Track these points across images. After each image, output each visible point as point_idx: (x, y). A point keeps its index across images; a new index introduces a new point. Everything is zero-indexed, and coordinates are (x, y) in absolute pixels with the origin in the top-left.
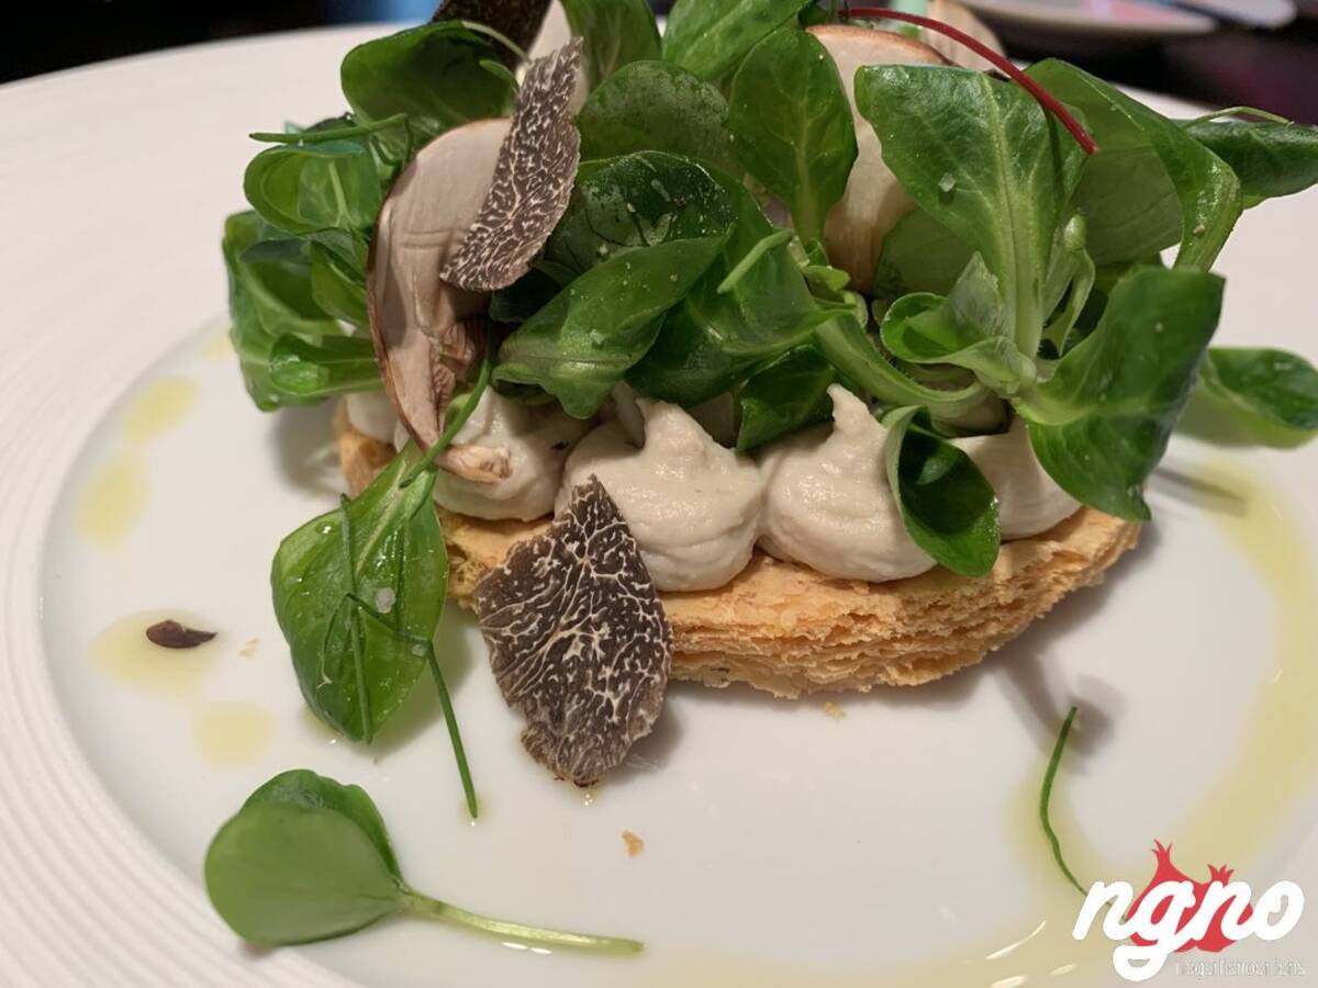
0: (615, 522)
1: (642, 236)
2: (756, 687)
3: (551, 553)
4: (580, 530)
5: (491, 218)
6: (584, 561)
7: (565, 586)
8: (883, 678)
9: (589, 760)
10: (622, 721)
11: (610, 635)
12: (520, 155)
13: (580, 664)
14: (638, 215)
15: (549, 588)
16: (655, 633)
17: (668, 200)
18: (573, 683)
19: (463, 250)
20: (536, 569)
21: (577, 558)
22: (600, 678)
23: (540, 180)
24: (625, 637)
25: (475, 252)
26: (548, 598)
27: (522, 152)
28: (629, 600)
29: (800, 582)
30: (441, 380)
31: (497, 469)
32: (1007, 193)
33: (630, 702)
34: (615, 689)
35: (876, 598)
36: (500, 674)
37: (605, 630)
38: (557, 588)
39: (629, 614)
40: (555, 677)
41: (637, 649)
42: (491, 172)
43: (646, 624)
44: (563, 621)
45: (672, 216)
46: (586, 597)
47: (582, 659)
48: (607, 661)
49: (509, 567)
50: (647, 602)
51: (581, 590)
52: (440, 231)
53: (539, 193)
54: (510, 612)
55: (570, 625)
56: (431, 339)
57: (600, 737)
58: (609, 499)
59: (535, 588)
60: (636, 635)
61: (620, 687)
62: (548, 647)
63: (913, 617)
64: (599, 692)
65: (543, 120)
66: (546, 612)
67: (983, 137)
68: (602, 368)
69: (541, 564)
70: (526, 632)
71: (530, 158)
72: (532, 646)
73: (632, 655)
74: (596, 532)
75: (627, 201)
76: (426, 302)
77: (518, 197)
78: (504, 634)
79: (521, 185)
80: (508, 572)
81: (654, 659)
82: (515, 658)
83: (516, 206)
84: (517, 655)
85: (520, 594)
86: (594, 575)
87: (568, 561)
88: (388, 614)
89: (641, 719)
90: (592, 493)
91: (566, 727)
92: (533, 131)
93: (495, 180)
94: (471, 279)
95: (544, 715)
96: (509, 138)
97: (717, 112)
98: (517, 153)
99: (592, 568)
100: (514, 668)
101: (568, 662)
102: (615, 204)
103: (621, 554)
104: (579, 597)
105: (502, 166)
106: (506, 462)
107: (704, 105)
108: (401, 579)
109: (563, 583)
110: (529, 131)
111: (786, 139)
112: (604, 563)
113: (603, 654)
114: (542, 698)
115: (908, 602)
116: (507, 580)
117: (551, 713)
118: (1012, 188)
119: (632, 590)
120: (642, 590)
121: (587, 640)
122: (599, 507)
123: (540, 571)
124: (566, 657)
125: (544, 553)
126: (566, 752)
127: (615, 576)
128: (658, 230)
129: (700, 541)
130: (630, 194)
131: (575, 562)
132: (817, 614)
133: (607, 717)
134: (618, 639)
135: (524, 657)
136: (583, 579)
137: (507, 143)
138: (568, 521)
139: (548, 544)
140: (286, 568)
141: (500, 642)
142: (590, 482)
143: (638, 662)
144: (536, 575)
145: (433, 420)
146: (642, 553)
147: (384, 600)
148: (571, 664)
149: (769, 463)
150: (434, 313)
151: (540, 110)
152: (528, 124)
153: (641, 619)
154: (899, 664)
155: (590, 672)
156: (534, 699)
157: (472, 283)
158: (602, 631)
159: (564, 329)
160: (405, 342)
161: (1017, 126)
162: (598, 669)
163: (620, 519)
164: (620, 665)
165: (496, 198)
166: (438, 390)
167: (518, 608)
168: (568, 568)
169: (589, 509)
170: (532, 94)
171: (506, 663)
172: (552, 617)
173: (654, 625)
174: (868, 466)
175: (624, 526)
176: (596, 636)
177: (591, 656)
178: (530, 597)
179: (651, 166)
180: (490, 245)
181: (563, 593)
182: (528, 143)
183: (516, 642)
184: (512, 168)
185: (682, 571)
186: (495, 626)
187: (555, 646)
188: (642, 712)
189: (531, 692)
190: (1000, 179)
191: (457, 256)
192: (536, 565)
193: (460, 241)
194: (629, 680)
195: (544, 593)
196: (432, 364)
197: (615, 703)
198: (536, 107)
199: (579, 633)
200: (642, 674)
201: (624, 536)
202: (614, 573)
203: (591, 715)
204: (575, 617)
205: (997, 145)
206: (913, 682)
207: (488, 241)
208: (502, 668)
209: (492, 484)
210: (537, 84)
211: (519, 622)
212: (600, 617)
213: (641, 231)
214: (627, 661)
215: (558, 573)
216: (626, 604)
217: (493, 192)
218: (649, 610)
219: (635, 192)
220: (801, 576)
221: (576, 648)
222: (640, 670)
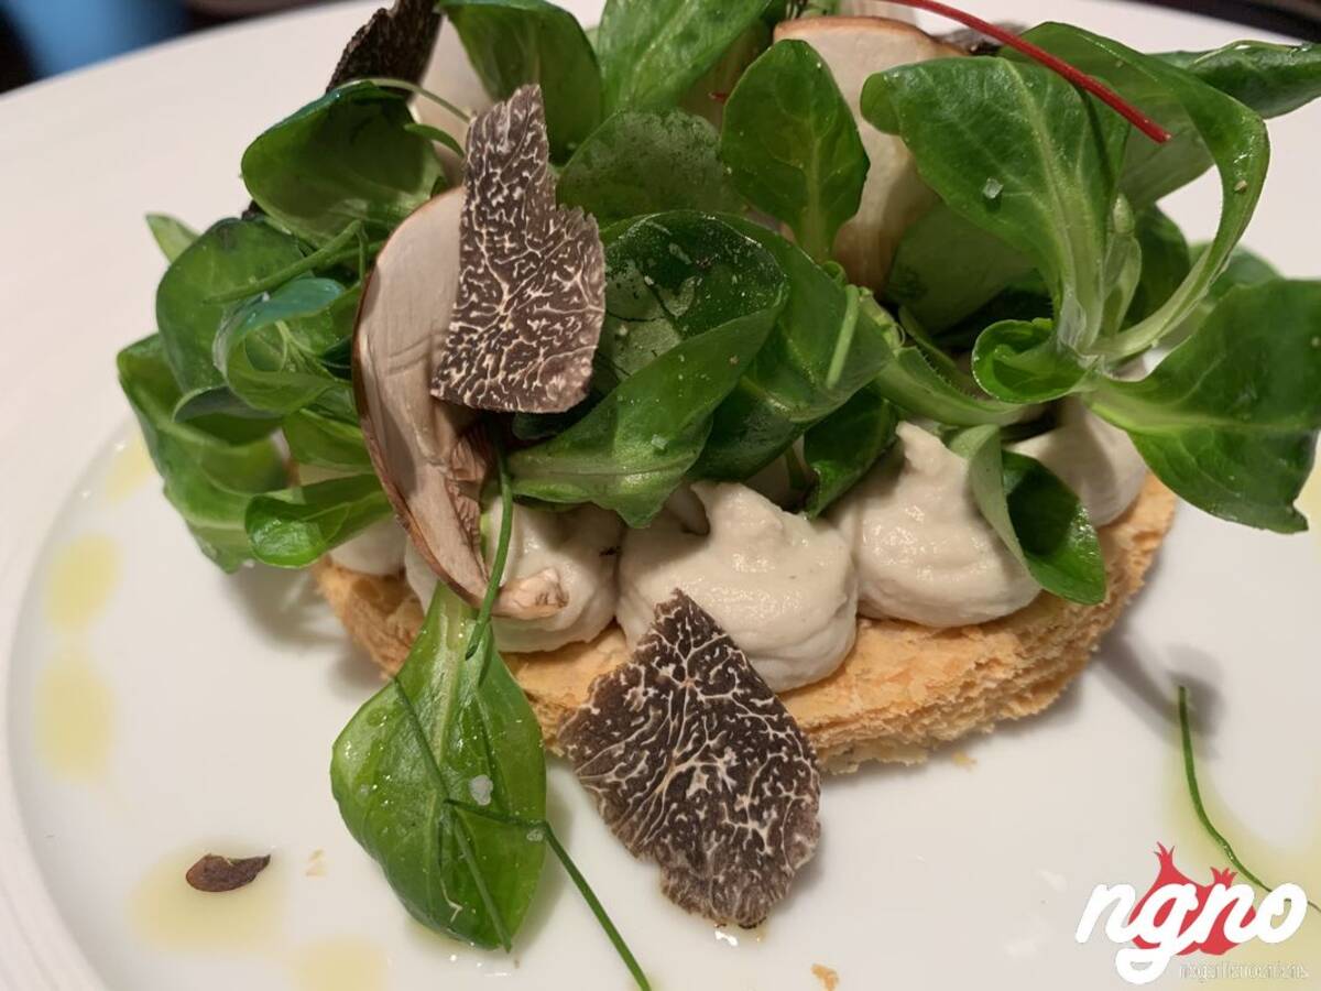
0: (716, 637)
1: (663, 306)
2: (885, 761)
3: (643, 680)
4: (672, 650)
5: (474, 314)
6: (687, 683)
7: (669, 715)
8: (1005, 714)
9: (749, 899)
10: (777, 850)
11: (737, 760)
12: (489, 233)
13: (710, 798)
14: (658, 286)
15: (651, 721)
16: (794, 750)
17: (688, 262)
18: (706, 820)
19: (451, 358)
20: (630, 704)
21: (677, 682)
22: (737, 809)
23: (532, 265)
24: (756, 760)
25: (470, 360)
26: (652, 732)
27: (492, 230)
28: (751, 719)
29: (910, 642)
30: (467, 516)
31: (552, 599)
32: (1057, 189)
33: (782, 829)
34: (759, 818)
35: (991, 639)
36: (615, 825)
37: (730, 755)
38: (660, 720)
39: (755, 735)
40: (682, 817)
41: (775, 771)
42: (456, 258)
43: (778, 744)
44: (676, 753)
45: (696, 281)
46: (697, 724)
47: (710, 792)
48: (742, 789)
49: (595, 706)
50: (775, 718)
51: (690, 717)
52: (419, 343)
53: (538, 282)
54: (610, 755)
55: (685, 757)
56: (440, 468)
57: (755, 872)
58: (702, 612)
59: (633, 724)
60: (769, 756)
61: (765, 815)
62: (665, 785)
63: (1030, 650)
64: (741, 825)
65: (512, 189)
66: (653, 748)
67: (1025, 133)
68: (668, 474)
69: (634, 696)
70: (634, 774)
71: (506, 237)
72: (645, 788)
73: (771, 778)
74: (693, 650)
75: (643, 274)
76: (425, 429)
77: (505, 287)
78: (608, 781)
79: (506, 271)
80: (596, 711)
81: (799, 779)
82: (628, 805)
83: (506, 297)
84: (631, 801)
85: (616, 734)
86: (701, 697)
87: (666, 686)
88: (490, 805)
89: (799, 845)
90: (679, 608)
91: (711, 869)
92: (498, 203)
93: (463, 266)
94: (480, 397)
95: (680, 860)
96: (468, 213)
97: (710, 146)
98: (484, 231)
99: (698, 690)
100: (630, 816)
101: (693, 798)
102: (632, 280)
103: (731, 670)
104: (689, 724)
105: (467, 248)
106: (558, 586)
107: (698, 142)
108: (491, 761)
109: (665, 713)
110: (494, 203)
111: (792, 163)
112: (711, 683)
113: (734, 782)
114: (674, 842)
115: (1024, 636)
116: (598, 721)
117: (689, 856)
118: (1061, 184)
119: (753, 707)
120: (765, 706)
121: (711, 770)
122: (691, 622)
123: (635, 703)
124: (690, 793)
125: (634, 682)
126: (718, 894)
127: (729, 696)
128: (681, 298)
129: (812, 635)
130: (646, 265)
131: (675, 688)
132: (944, 678)
133: (757, 850)
134: (749, 764)
135: (638, 802)
136: (689, 704)
137: (466, 219)
138: (656, 643)
139: (636, 672)
140: (350, 780)
141: (606, 790)
142: (675, 597)
143: (779, 784)
144: (631, 709)
145: (473, 565)
146: (751, 662)
147: (481, 789)
148: (698, 800)
149: (848, 521)
150: (434, 437)
151: (502, 176)
152: (489, 195)
153: (771, 737)
154: (1020, 698)
155: (724, 804)
156: (664, 846)
157: (483, 401)
158: (727, 758)
159: (617, 441)
160: (419, 484)
161: (1055, 113)
162: (732, 800)
163: (720, 632)
164: (758, 791)
165: (472, 288)
166: (468, 529)
167: (618, 750)
168: (668, 695)
169: (679, 626)
170: (484, 158)
171: (619, 811)
172: (662, 752)
173: (790, 743)
174: (958, 505)
175: (725, 638)
176: (720, 764)
177: (720, 788)
178: (629, 735)
179: (665, 230)
180: (489, 350)
181: (668, 723)
182: (497, 217)
183: (625, 787)
184: (483, 249)
185: (798, 670)
186: (597, 774)
187: (672, 783)
188: (798, 838)
189: (658, 837)
190: (1049, 178)
191: (445, 365)
192: (628, 697)
193: (442, 346)
194: (774, 806)
195: (646, 728)
196: (452, 498)
197: (764, 833)
198: (495, 174)
199: (700, 764)
200: (788, 798)
201: (730, 650)
202: (726, 692)
203: (738, 851)
204: (690, 747)
205: (1039, 140)
206: (1035, 710)
207: (483, 345)
208: (616, 818)
209: (553, 617)
210: (489, 145)
211: (623, 764)
212: (720, 742)
213: (662, 302)
214: (765, 786)
215: (656, 702)
216: (748, 724)
217: (466, 281)
218: (780, 726)
219: (651, 263)
220: (909, 635)
221: (699, 780)
222: (785, 793)
